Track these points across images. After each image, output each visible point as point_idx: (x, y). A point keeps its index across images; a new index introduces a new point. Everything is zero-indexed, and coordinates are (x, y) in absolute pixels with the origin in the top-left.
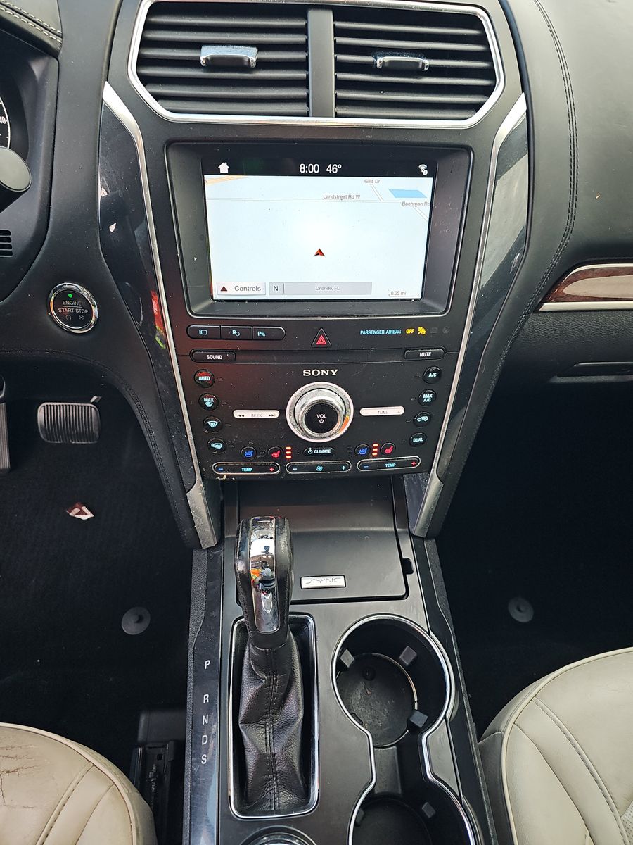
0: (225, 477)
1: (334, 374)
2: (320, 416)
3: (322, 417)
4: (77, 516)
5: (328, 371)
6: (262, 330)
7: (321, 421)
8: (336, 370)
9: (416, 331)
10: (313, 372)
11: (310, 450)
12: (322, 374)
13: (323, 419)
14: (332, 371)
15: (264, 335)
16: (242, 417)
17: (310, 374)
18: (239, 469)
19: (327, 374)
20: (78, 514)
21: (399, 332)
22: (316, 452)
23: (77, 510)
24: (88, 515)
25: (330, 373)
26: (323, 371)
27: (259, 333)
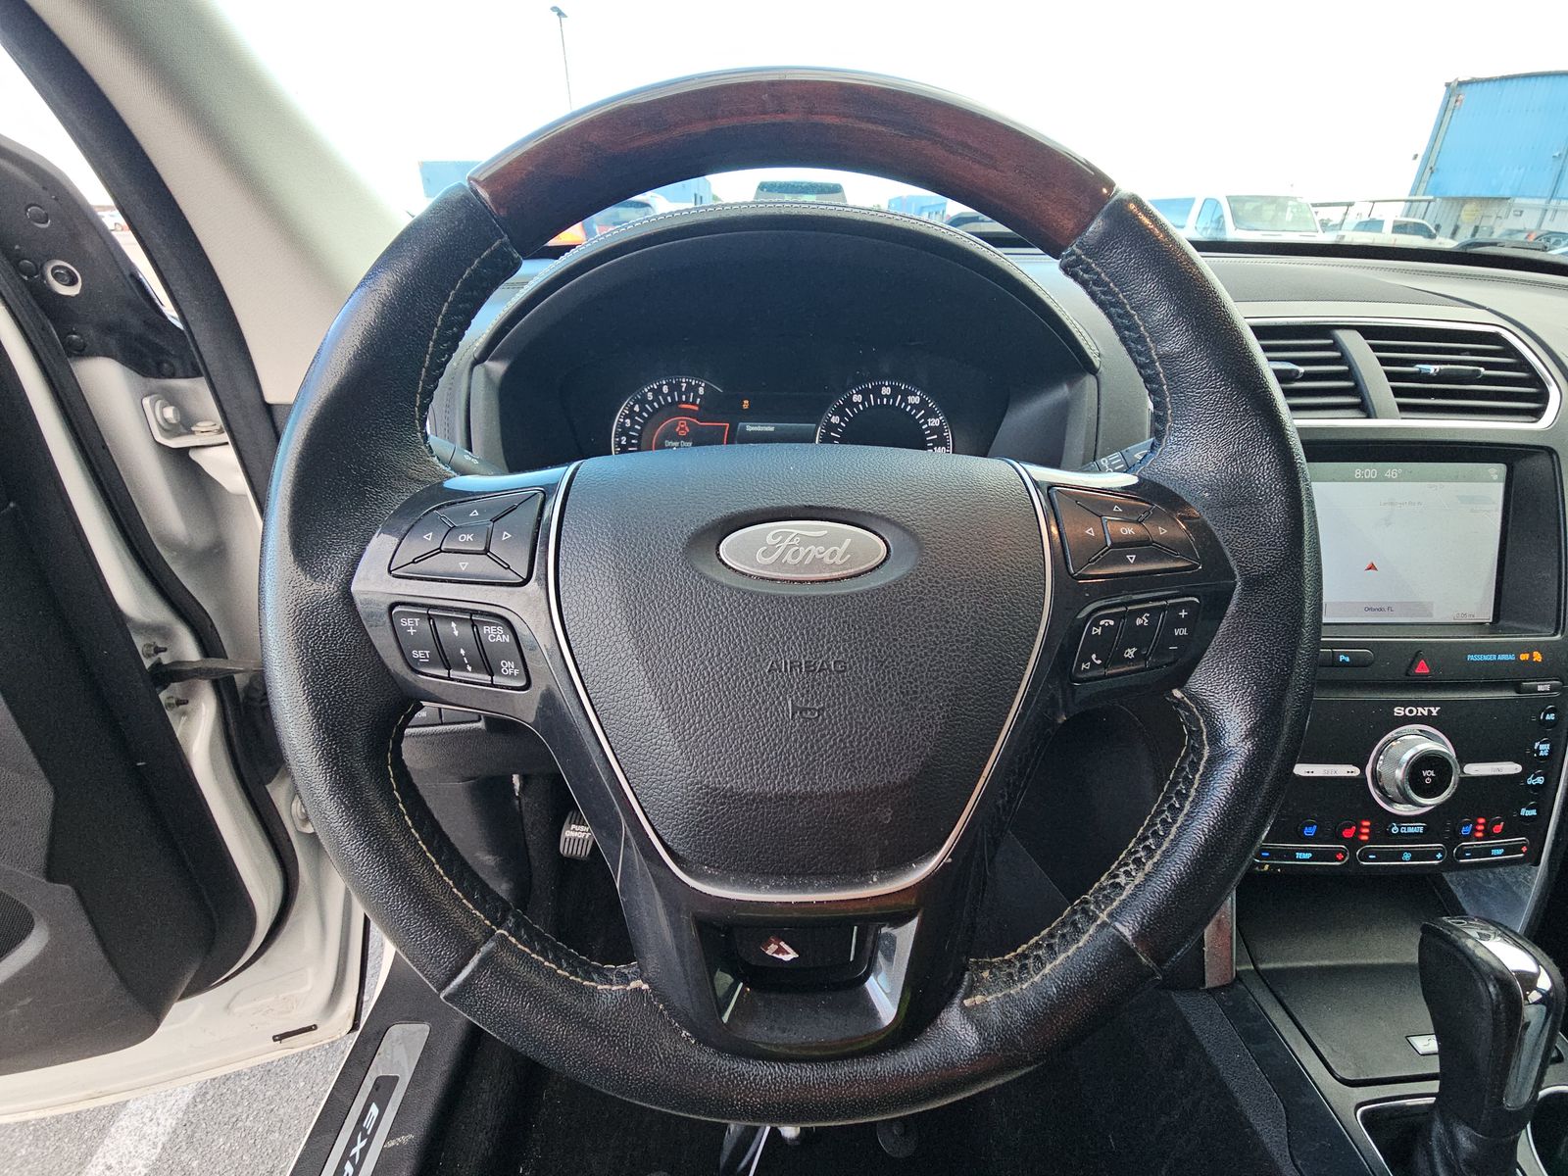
0: (1267, 867)
1: (1434, 714)
2: (1427, 772)
3: (1429, 774)
4: (775, 955)
5: (1426, 709)
6: (1346, 654)
7: (1428, 781)
8: (1438, 709)
9: (1531, 657)
10: (1408, 709)
11: (1396, 828)
12: (1419, 714)
13: (1431, 777)
14: (1432, 709)
15: (1348, 659)
16: (1310, 775)
17: (1403, 713)
18: (1291, 854)
19: (1426, 713)
20: (777, 952)
21: (1511, 657)
22: (1403, 830)
23: (773, 947)
24: (790, 955)
25: (1430, 712)
26: (1420, 709)
27: (1342, 658)
